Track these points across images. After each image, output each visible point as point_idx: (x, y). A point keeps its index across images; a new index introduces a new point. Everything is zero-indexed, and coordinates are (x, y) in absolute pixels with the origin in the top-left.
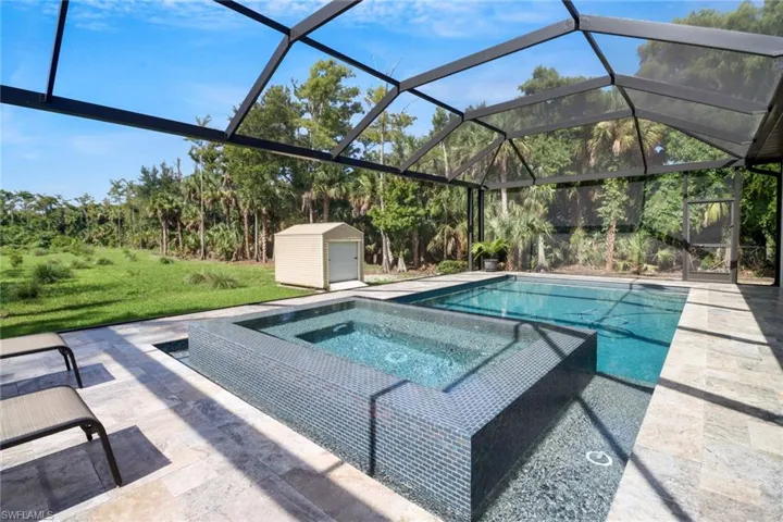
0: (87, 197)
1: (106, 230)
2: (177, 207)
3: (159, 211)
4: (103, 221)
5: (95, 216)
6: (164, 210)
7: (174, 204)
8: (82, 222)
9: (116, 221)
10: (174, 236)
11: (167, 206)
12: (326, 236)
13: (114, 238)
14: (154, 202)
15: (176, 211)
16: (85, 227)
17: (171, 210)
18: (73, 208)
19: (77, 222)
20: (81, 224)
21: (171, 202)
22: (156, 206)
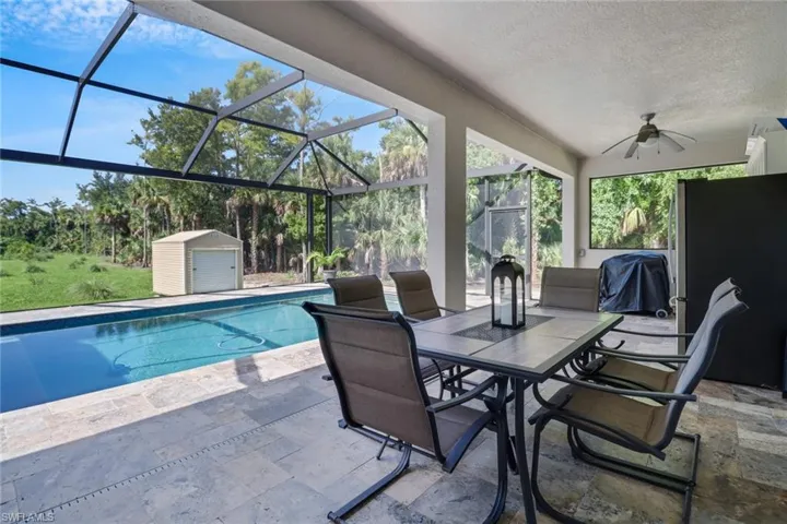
0: (58, 202)
1: (74, 236)
2: (126, 212)
3: (106, 217)
4: (71, 226)
5: (64, 221)
6: (111, 216)
7: (123, 210)
8: (51, 228)
9: (82, 226)
10: (127, 242)
11: (115, 212)
12: (188, 243)
13: (80, 244)
14: (102, 208)
15: (125, 216)
16: (54, 233)
17: (119, 216)
18: (43, 213)
19: (47, 228)
20: (50, 229)
21: (119, 208)
22: (104, 212)
